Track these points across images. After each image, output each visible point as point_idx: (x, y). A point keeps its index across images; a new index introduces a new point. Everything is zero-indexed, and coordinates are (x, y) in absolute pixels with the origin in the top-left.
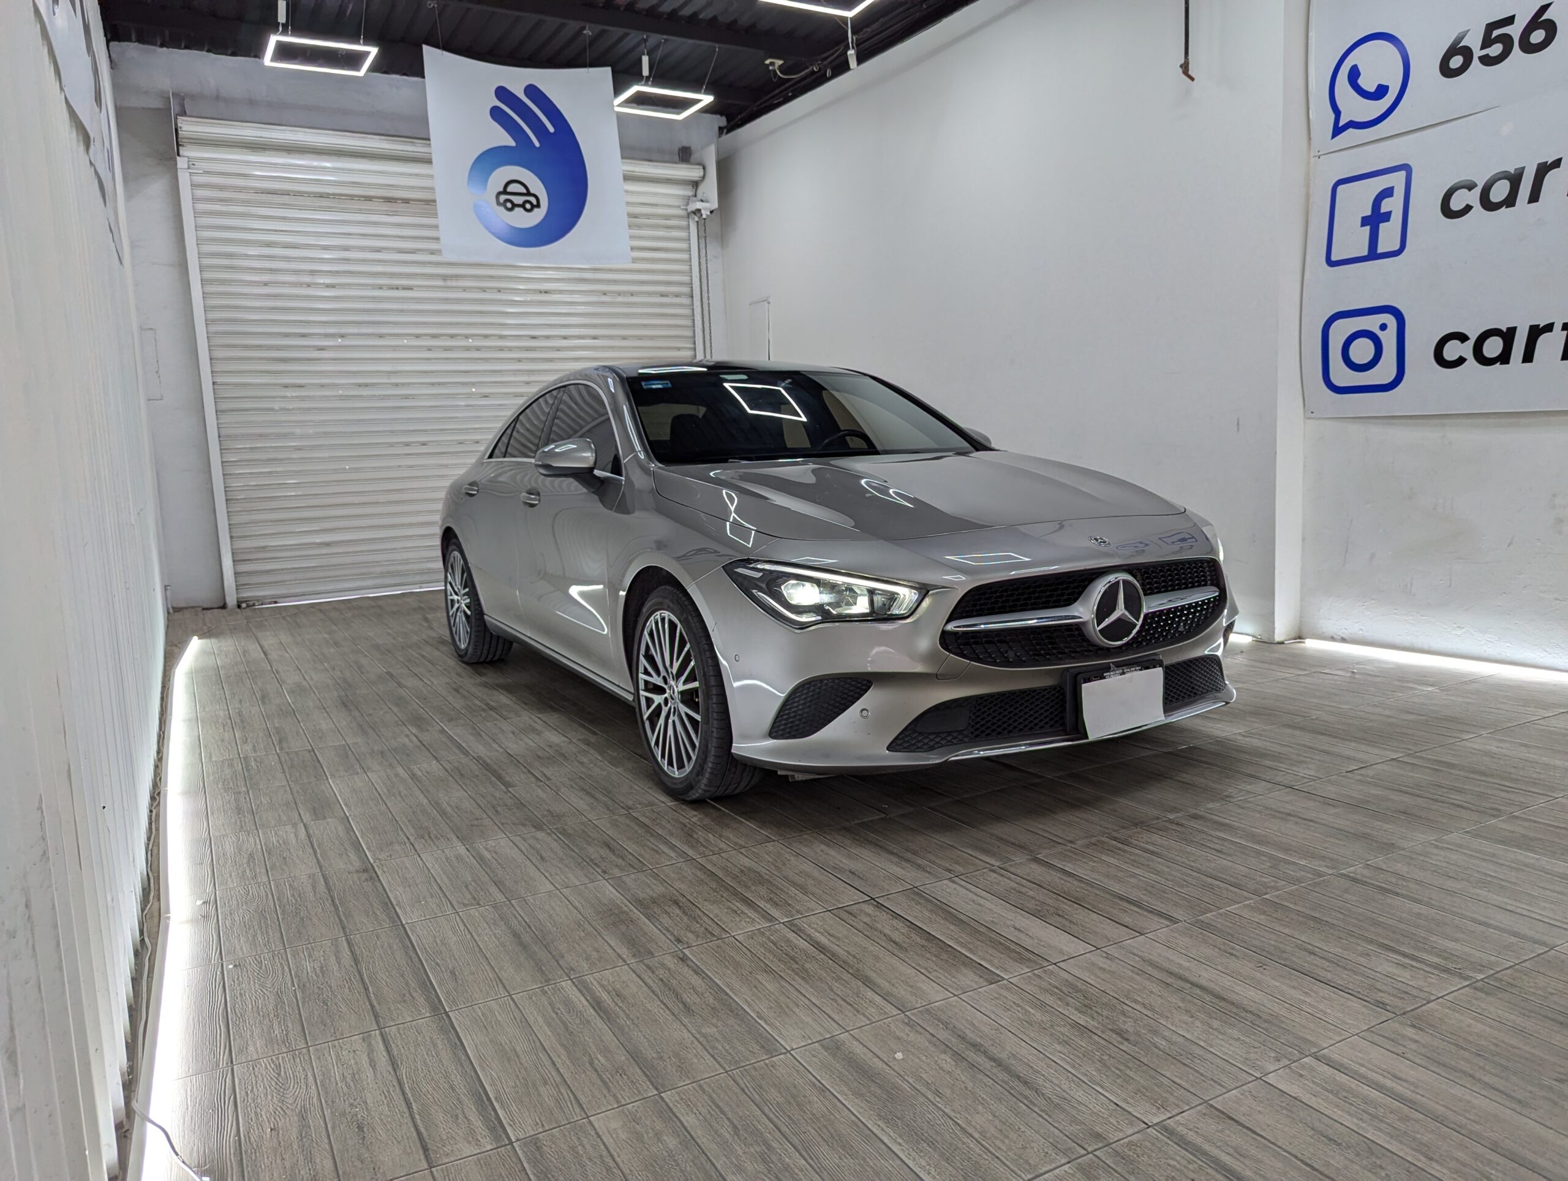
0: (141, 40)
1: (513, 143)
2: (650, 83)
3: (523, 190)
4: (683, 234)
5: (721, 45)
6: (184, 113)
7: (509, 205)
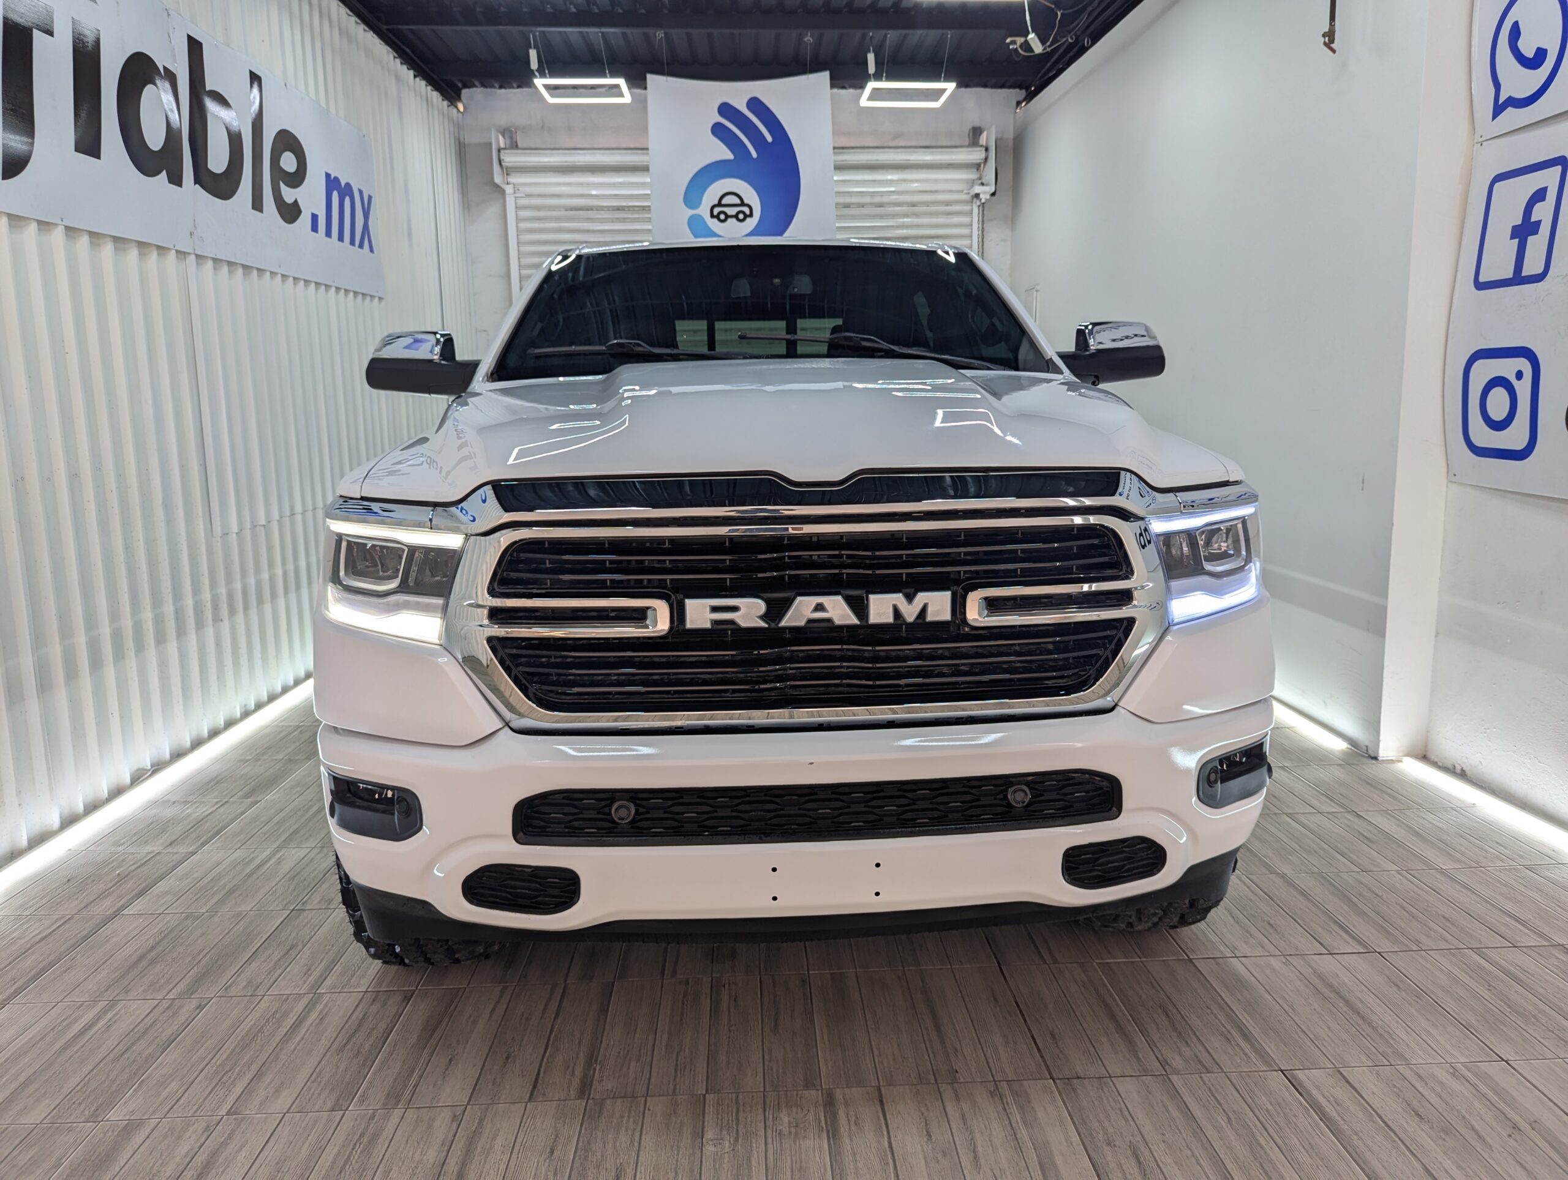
0: (483, 86)
1: (730, 156)
2: (884, 79)
3: (738, 201)
4: (965, 220)
5: (953, 31)
6: (514, 146)
7: (722, 217)
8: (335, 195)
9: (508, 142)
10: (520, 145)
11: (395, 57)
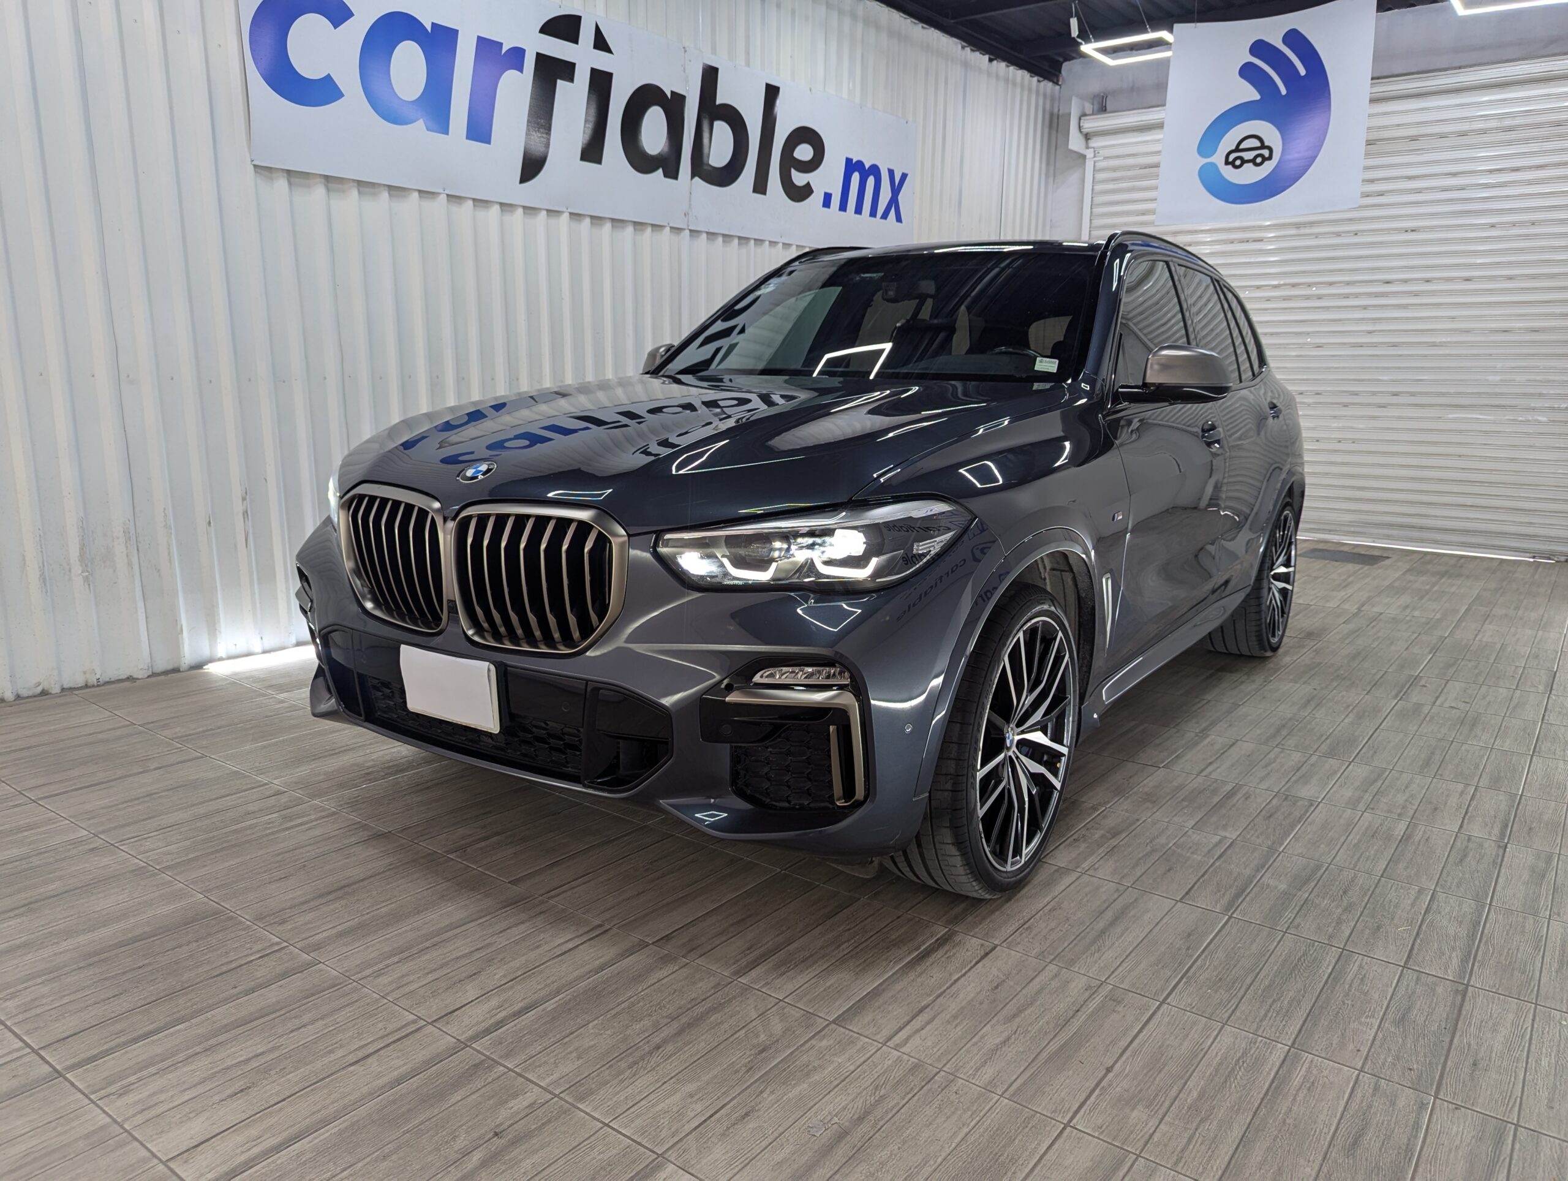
1: (1257, 97)
3: (1258, 144)
6: (1103, 109)
7: (1238, 162)
8: (856, 177)
9: (1096, 107)
10: (1108, 109)
11: (963, 47)
